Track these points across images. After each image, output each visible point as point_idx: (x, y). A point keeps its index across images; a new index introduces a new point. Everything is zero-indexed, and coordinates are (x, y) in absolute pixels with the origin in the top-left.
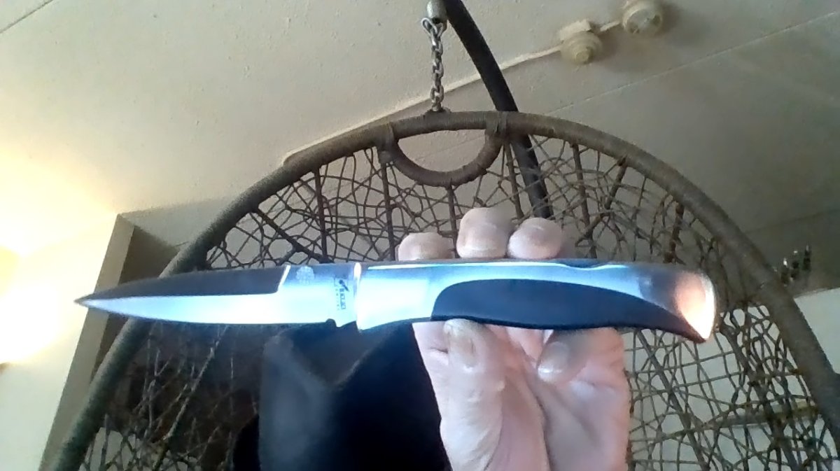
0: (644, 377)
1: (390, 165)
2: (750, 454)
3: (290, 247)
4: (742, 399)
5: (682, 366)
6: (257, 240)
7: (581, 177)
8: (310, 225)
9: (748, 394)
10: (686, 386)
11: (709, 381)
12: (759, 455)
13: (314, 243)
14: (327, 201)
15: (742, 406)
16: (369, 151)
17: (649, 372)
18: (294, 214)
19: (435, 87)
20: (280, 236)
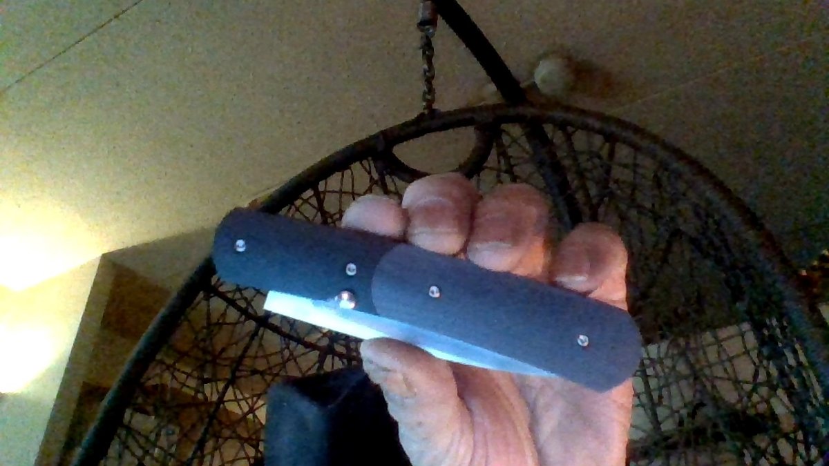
1: (388, 173)
4: (762, 377)
7: (575, 159)
9: (766, 368)
10: (710, 366)
14: (331, 217)
15: (761, 384)
16: (365, 162)
19: (426, 89)
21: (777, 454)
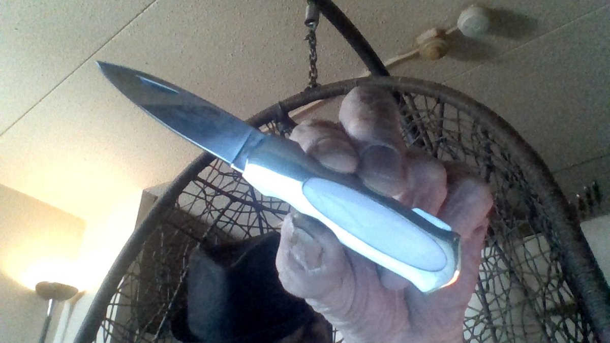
1: (286, 132)
3: (228, 200)
6: (202, 198)
8: (239, 182)
9: (556, 266)
11: (532, 259)
13: (246, 194)
16: (270, 123)
18: (225, 176)
19: (310, 69)
20: (219, 193)
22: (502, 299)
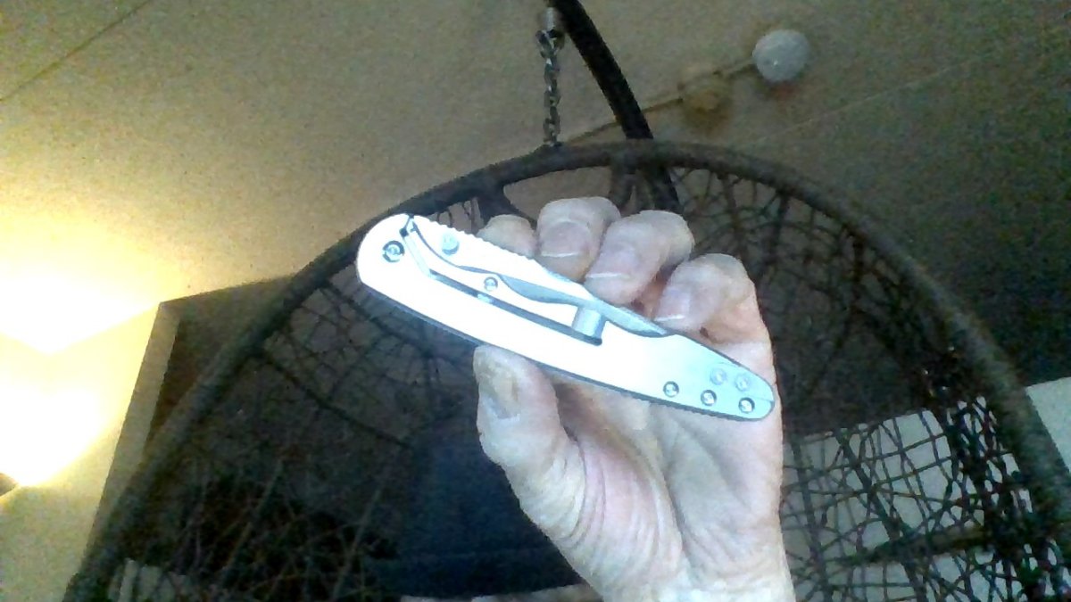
0: (837, 474)
2: (972, 567)
4: (956, 494)
5: (882, 457)
6: (331, 322)
7: (734, 217)
10: (889, 481)
12: (982, 568)
15: (958, 503)
16: (467, 203)
17: (842, 467)
19: (548, 117)
20: (361, 318)
21: (968, 591)
22: (849, 540)
